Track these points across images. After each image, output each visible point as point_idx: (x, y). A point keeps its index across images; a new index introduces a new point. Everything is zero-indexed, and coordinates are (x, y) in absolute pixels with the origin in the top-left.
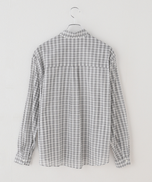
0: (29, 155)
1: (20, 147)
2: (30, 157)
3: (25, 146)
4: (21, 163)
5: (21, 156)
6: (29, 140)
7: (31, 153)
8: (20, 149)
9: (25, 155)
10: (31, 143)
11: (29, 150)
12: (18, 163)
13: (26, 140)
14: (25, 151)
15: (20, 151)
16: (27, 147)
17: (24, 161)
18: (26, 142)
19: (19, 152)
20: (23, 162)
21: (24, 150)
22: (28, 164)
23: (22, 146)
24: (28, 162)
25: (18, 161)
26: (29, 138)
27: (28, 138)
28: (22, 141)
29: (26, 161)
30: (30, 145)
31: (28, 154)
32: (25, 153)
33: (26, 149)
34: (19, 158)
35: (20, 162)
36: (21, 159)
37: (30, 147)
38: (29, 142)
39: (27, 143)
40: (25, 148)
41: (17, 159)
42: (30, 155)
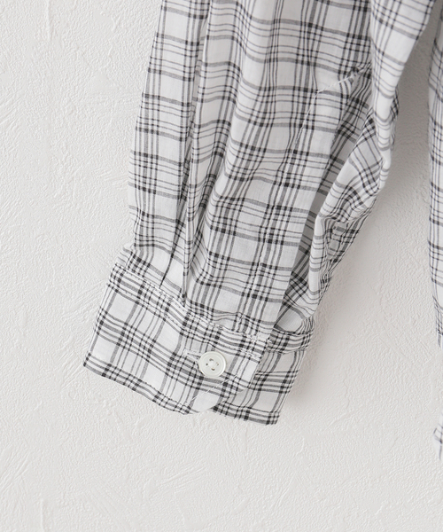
0: (287, 305)
1: (168, 178)
2: (294, 323)
3: (243, 178)
4: (177, 391)
5: (180, 310)
6: (306, 92)
7: (313, 279)
8: (166, 207)
9: (227, 301)
10: (321, 142)
11: (295, 229)
12: (137, 385)
13: (267, 90)
14: (243, 249)
15: (165, 234)
16: (260, 192)
17: (214, 364)
18: (264, 122)
19: (146, 242)
20: (198, 381)
21: (227, 229)
22: (265, 403)
23: (198, 173)
24: (260, 381)
25: (130, 363)
26: (311, 64)
27: (286, 74)
28: (208, 112)
29: (248, 371)
30: (312, 173)
31: (281, 284)
32: (238, 277)
33: (249, 219)
34: (147, 323)
35: (154, 377)
36: (169, 338)
37: (304, 200)
38: (302, 122)
39: (279, 138)
40: (234, 201)
41: (124, 338)
42: (307, 303)
